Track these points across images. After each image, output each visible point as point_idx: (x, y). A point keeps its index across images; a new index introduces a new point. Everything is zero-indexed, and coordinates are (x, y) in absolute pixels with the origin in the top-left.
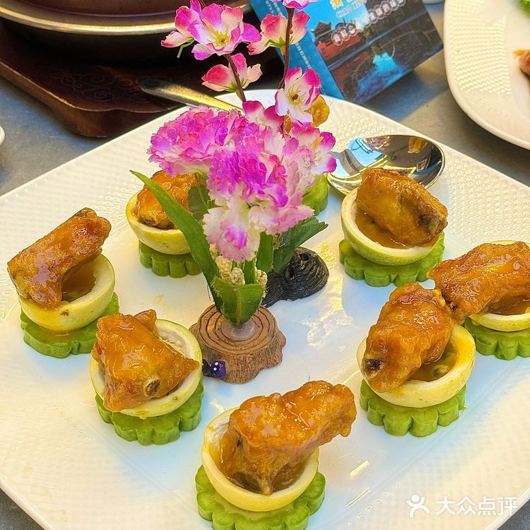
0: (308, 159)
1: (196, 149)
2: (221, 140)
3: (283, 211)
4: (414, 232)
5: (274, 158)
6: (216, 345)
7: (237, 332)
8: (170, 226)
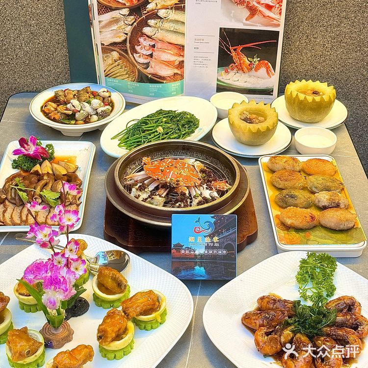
0: (74, 276)
1: (38, 275)
2: (46, 271)
3: (66, 293)
4: (117, 289)
5: (63, 277)
6: (48, 336)
7: (56, 331)
8: (30, 296)
